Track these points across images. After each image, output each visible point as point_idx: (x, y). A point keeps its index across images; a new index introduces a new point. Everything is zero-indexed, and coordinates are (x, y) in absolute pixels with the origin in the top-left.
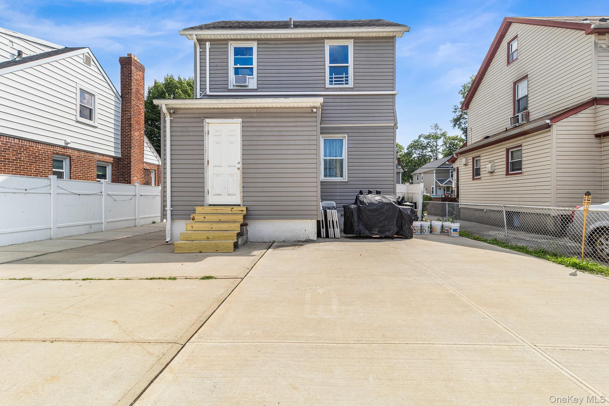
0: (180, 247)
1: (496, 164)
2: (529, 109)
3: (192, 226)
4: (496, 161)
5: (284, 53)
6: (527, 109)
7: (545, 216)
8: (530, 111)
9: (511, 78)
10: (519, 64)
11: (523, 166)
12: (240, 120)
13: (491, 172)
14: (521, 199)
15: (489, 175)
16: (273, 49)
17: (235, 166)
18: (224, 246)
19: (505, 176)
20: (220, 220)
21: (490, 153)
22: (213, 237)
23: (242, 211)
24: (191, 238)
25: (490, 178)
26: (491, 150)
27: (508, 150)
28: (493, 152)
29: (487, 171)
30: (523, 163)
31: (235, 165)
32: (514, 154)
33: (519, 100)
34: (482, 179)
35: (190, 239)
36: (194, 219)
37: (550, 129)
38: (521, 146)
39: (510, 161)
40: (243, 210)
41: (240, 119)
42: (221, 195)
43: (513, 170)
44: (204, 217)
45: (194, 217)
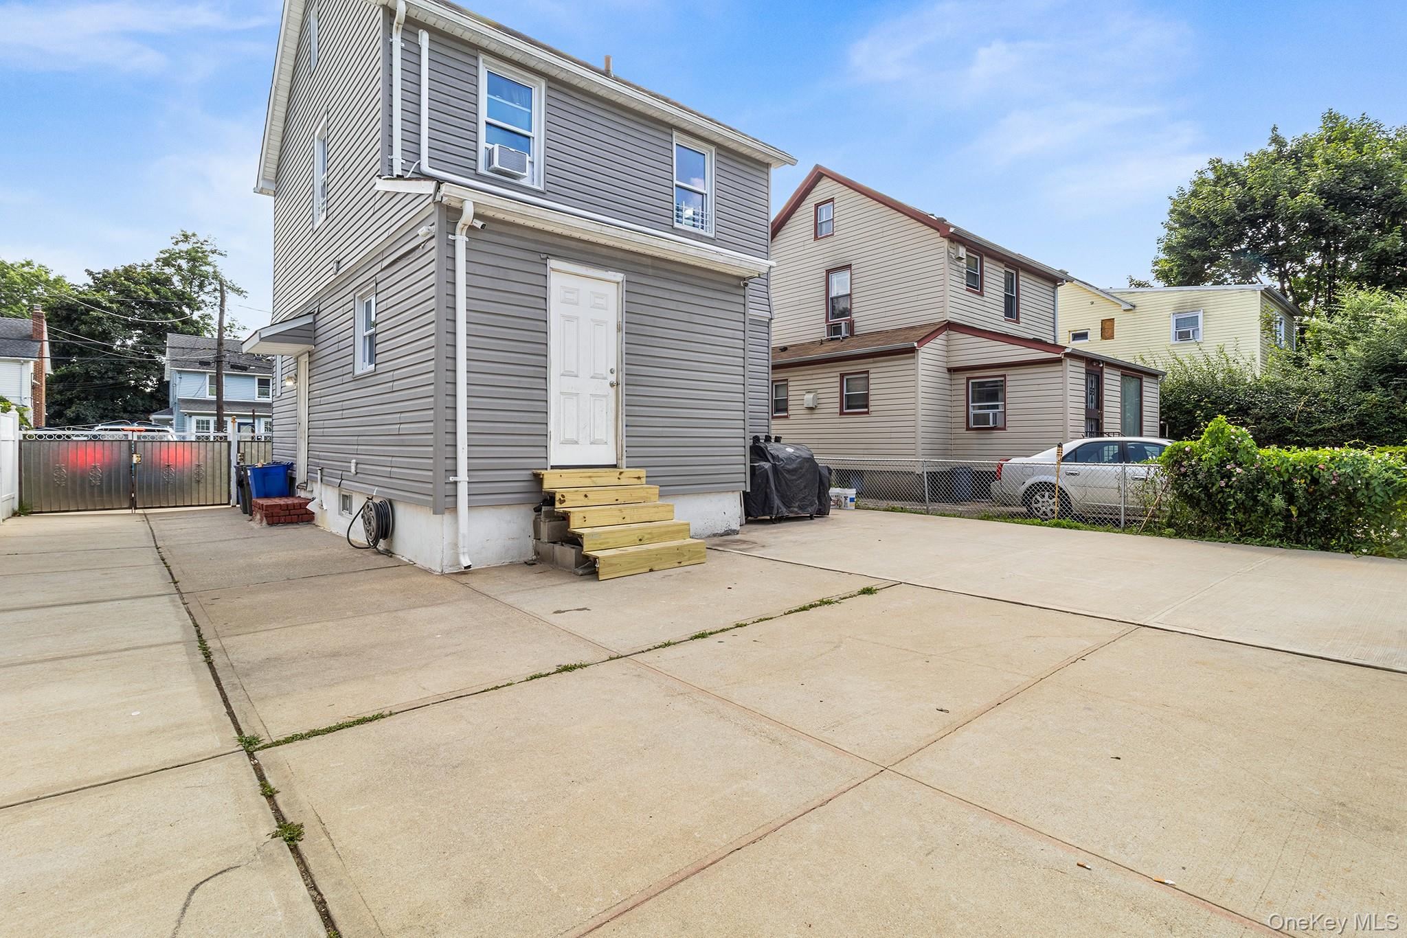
0: (611, 565)
1: (820, 396)
2: (853, 315)
3: (585, 517)
4: (819, 391)
5: (601, 128)
6: (850, 315)
7: (907, 474)
8: (856, 320)
9: (821, 261)
10: (836, 243)
11: (871, 403)
12: (620, 277)
13: (811, 409)
14: (866, 452)
15: (806, 412)
16: (579, 112)
17: (605, 378)
18: (693, 551)
19: (838, 416)
20: (617, 500)
21: (809, 377)
22: (649, 536)
23: (639, 478)
24: (608, 543)
25: (809, 417)
26: (810, 372)
27: (842, 376)
28: (814, 377)
29: (805, 406)
30: (871, 398)
31: (605, 376)
32: (850, 383)
33: (832, 299)
34: (791, 417)
35: (605, 545)
36: (564, 501)
37: (913, 354)
38: (867, 372)
39: (845, 393)
40: (641, 476)
41: (622, 275)
42: (576, 443)
43: (848, 407)
44: (586, 496)
45: (563, 496)
